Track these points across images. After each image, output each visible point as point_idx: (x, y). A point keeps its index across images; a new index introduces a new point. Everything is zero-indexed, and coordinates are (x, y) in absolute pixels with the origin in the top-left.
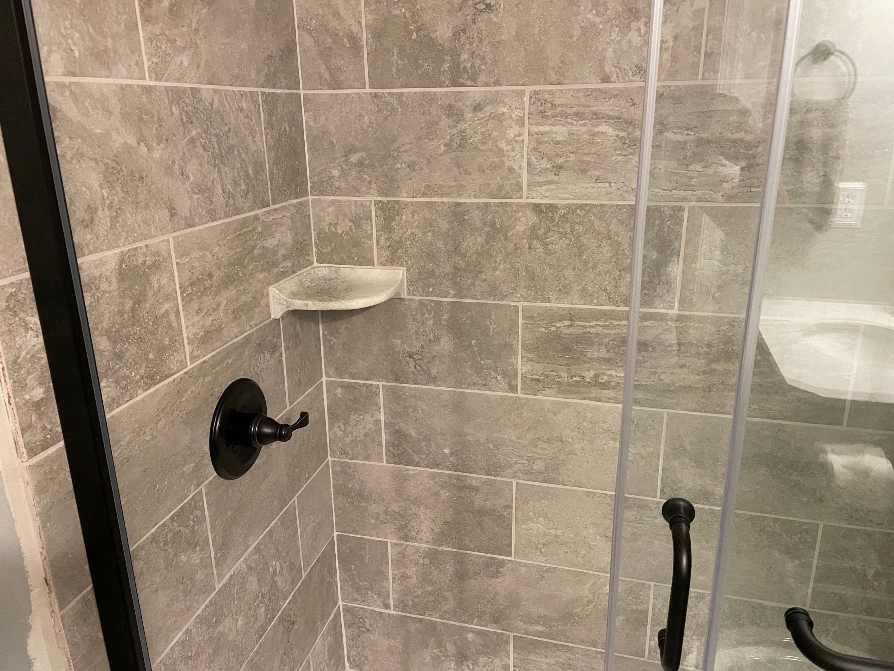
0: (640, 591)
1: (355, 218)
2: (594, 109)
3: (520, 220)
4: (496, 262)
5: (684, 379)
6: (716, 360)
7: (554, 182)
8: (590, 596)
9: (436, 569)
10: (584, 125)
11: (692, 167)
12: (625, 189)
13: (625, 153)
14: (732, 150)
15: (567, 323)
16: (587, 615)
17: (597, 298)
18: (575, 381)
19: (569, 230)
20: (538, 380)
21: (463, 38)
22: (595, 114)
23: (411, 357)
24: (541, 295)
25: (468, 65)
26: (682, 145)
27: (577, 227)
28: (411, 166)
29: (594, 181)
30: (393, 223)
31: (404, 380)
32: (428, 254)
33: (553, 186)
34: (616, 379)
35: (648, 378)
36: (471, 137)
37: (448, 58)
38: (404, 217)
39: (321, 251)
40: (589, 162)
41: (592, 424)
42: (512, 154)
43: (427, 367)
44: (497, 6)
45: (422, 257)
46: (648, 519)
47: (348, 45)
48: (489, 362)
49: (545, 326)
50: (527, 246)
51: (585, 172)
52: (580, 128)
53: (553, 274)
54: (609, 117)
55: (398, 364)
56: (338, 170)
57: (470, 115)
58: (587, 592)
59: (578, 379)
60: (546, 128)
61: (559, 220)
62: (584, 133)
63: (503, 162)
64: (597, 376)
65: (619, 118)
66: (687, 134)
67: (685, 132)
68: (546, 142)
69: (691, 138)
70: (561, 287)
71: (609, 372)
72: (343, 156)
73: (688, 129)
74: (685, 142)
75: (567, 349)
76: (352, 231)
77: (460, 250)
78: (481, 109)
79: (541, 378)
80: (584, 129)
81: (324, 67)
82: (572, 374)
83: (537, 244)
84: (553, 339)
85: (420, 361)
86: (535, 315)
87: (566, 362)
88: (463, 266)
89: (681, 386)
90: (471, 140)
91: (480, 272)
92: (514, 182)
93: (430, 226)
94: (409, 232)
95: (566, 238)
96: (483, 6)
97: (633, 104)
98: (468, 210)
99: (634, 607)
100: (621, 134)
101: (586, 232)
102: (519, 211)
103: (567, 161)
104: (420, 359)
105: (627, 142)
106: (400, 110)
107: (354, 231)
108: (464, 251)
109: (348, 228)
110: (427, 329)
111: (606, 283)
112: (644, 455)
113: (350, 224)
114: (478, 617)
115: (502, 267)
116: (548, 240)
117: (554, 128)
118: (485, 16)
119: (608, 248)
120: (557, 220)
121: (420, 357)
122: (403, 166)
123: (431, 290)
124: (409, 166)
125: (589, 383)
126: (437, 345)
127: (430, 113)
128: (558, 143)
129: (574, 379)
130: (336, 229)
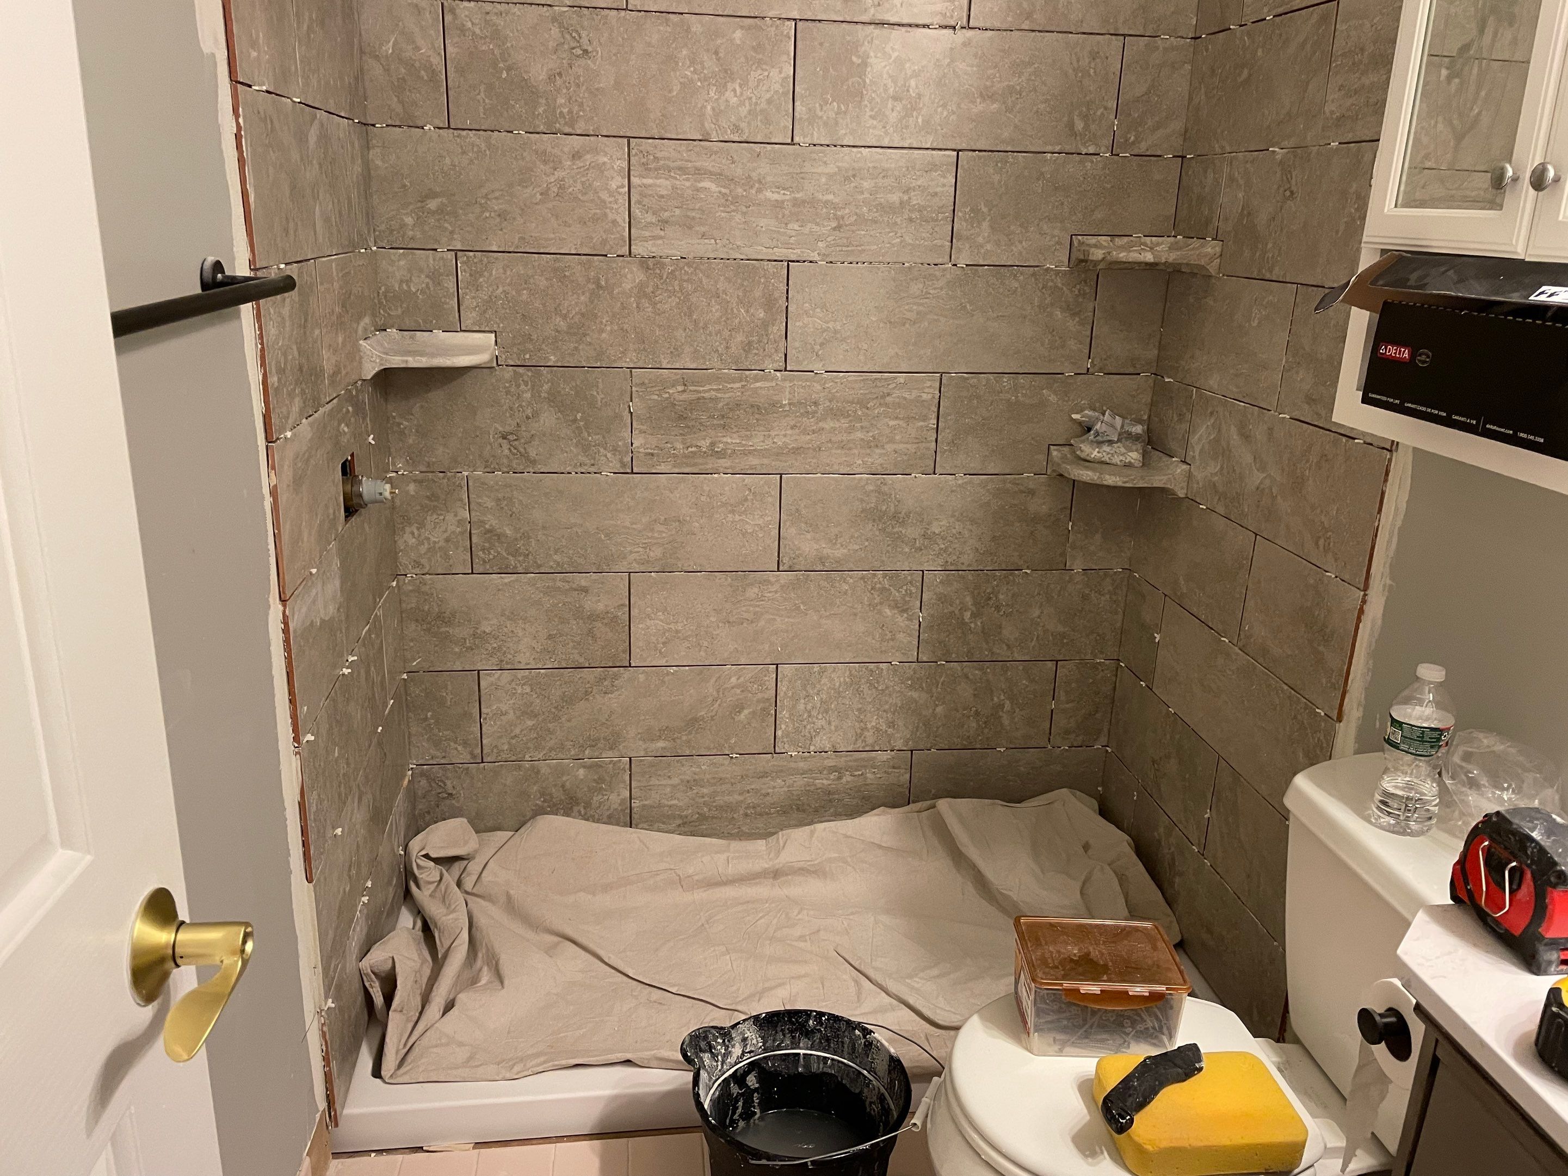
0: (765, 676)
1: (433, 274)
2: (698, 164)
3: (626, 277)
4: (601, 322)
5: (796, 440)
6: (823, 419)
7: (661, 238)
8: (715, 693)
9: (538, 697)
10: (688, 180)
11: (790, 226)
12: (731, 246)
13: (729, 210)
14: (824, 210)
15: (680, 388)
16: (712, 717)
17: (710, 360)
18: (692, 452)
19: (677, 288)
20: (652, 455)
21: (559, 81)
22: (697, 169)
23: (504, 438)
24: (652, 359)
25: (565, 111)
26: (779, 205)
27: (685, 284)
28: (502, 215)
29: (700, 236)
30: (481, 280)
31: (497, 467)
32: (523, 315)
33: (660, 242)
34: (731, 446)
35: (763, 442)
36: (570, 187)
37: (543, 101)
38: (494, 272)
39: (389, 314)
40: (694, 218)
41: (710, 498)
42: (615, 206)
43: (525, 449)
44: (594, 54)
45: (516, 318)
46: (769, 595)
47: (426, 78)
48: (597, 437)
49: (658, 393)
50: (634, 305)
51: (690, 228)
52: (683, 182)
53: (664, 336)
54: (711, 173)
55: (489, 447)
56: (412, 217)
57: (569, 163)
58: (711, 690)
59: (694, 449)
60: (649, 181)
61: (667, 278)
62: (688, 188)
63: (605, 215)
64: (713, 444)
65: (721, 174)
66: (784, 194)
67: (782, 192)
68: (650, 195)
69: (787, 197)
70: (672, 349)
71: (725, 440)
72: (419, 201)
73: (784, 189)
74: (783, 202)
75: (682, 418)
76: (429, 289)
77: (560, 311)
78: (580, 157)
79: (656, 451)
80: (688, 184)
81: (395, 99)
82: (688, 444)
83: (645, 303)
84: (667, 407)
85: (516, 443)
86: (646, 381)
87: (681, 432)
88: (565, 329)
89: (793, 448)
90: (571, 190)
91: (585, 335)
92: (618, 236)
93: (526, 284)
94: (501, 289)
95: (675, 296)
96: (580, 52)
97: (733, 162)
98: (569, 266)
99: (760, 696)
100: (723, 190)
101: (695, 291)
102: (624, 268)
103: (672, 216)
104: (516, 440)
105: (730, 198)
106: (488, 152)
107: (432, 289)
108: (564, 312)
109: (424, 285)
110: (524, 404)
111: (717, 343)
112: (763, 525)
113: (427, 280)
114: (590, 746)
115: (609, 328)
116: (657, 298)
117: (658, 182)
118: (582, 62)
119: (717, 307)
120: (665, 277)
121: (515, 438)
122: (493, 214)
123: (527, 356)
124: (499, 215)
125: (705, 452)
126: (536, 422)
127: (523, 159)
128: (662, 196)
129: (690, 449)
130: (409, 287)
